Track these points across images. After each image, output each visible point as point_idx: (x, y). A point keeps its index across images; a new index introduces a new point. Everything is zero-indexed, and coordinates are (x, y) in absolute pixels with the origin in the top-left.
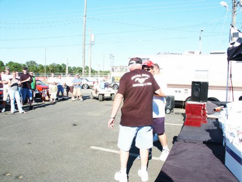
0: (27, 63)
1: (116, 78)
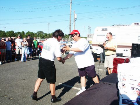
0: (38, 32)
1: (90, 42)
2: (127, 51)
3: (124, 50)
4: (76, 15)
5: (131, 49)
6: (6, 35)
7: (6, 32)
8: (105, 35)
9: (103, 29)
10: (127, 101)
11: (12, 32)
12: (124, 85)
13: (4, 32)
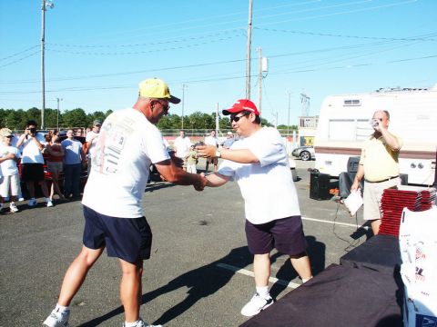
1: (307, 139)
2: (421, 166)
3: (413, 166)
4: (264, 60)
5: (435, 161)
6: (63, 122)
7: (62, 112)
8: (353, 120)
9: (346, 102)
10: (430, 322)
11: (80, 111)
12: (420, 273)
13: (57, 112)
